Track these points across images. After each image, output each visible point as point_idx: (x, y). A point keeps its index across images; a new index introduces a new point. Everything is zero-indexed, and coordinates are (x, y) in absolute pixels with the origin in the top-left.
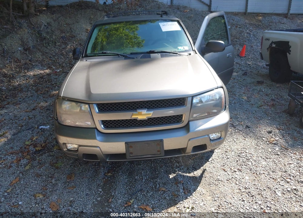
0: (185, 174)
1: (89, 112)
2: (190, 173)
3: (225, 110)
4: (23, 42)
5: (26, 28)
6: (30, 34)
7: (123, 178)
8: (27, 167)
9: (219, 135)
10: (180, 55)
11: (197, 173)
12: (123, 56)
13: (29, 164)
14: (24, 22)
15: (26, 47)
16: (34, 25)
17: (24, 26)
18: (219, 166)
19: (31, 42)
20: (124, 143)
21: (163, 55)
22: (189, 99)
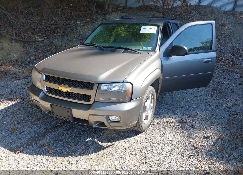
0: (98, 142)
1: (40, 79)
3: (130, 101)
8: (29, 106)
10: (139, 53)
11: (107, 144)
12: (100, 47)
14: (101, 18)
16: (106, 20)
17: (99, 20)
20: (50, 104)
21: (125, 51)
22: (96, 85)
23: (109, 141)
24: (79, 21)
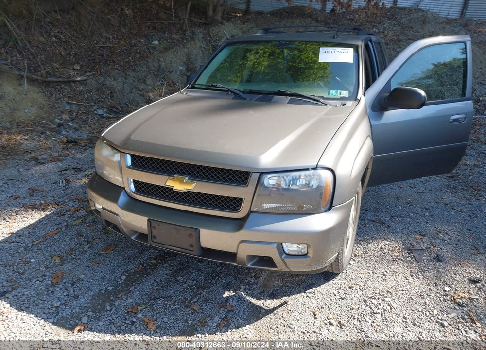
0: (248, 298)
2: (259, 299)
3: (329, 209)
5: (199, 41)
6: (203, 49)
8: (78, 222)
10: (324, 104)
11: (270, 304)
12: (235, 94)
13: (83, 219)
15: (191, 66)
16: (211, 37)
19: (200, 60)
21: (295, 99)
22: (255, 177)
23: (273, 296)
24: (156, 40)
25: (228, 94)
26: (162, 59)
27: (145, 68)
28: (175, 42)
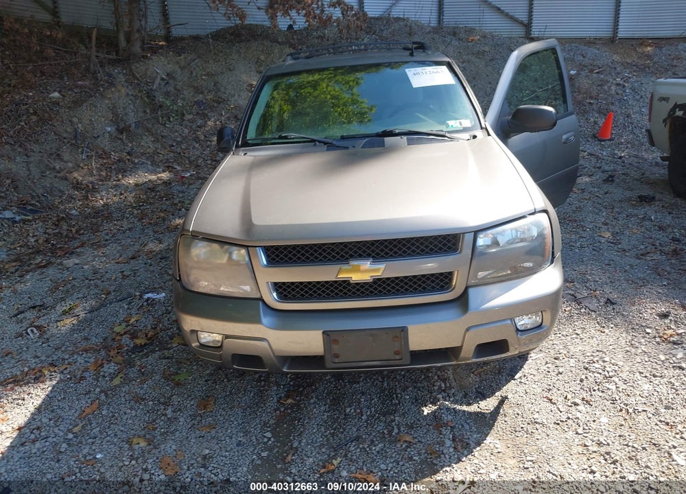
0: (458, 407)
1: (247, 264)
3: (552, 262)
4: (116, 114)
5: (123, 86)
6: (132, 97)
7: (318, 412)
8: (117, 381)
9: (539, 320)
10: (452, 139)
11: (488, 405)
12: (325, 143)
13: (120, 375)
14: (120, 73)
15: (122, 125)
16: (138, 79)
17: (119, 82)
18: (539, 390)
19: (133, 113)
20: (321, 332)
21: (413, 139)
22: (469, 238)
24: (55, 91)
25: (315, 145)
26: (75, 120)
27: (52, 136)
28: (86, 92)
